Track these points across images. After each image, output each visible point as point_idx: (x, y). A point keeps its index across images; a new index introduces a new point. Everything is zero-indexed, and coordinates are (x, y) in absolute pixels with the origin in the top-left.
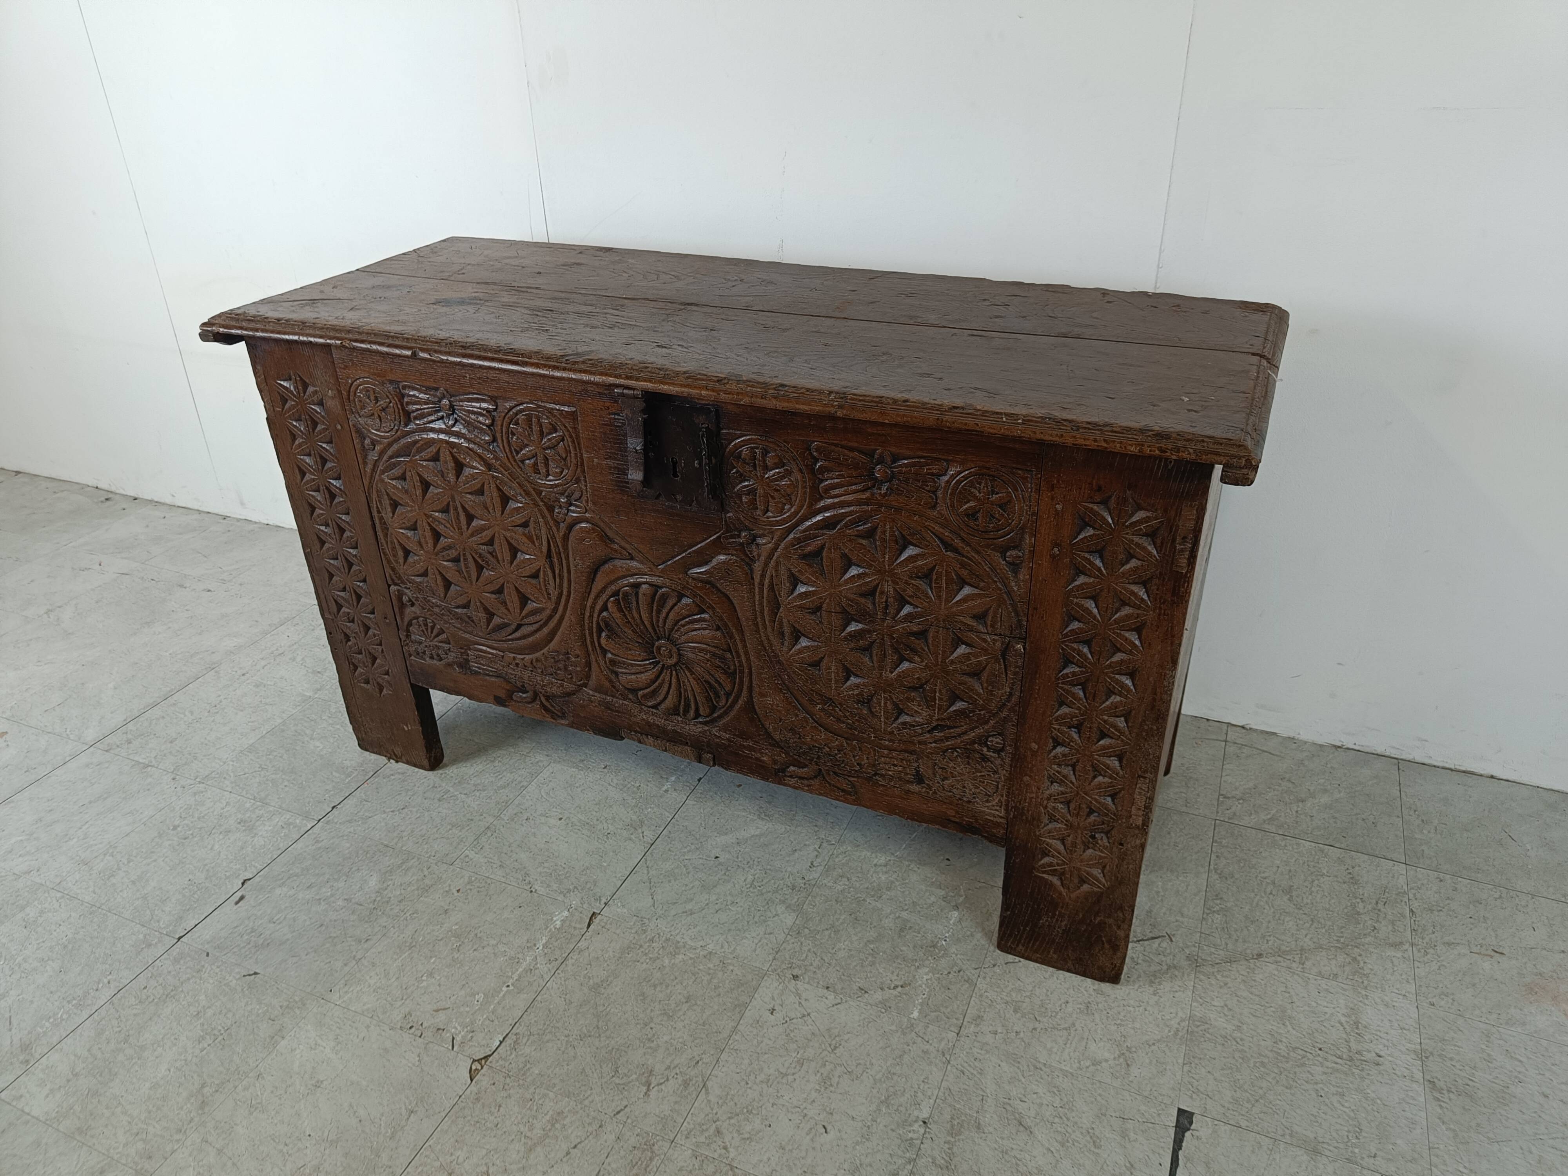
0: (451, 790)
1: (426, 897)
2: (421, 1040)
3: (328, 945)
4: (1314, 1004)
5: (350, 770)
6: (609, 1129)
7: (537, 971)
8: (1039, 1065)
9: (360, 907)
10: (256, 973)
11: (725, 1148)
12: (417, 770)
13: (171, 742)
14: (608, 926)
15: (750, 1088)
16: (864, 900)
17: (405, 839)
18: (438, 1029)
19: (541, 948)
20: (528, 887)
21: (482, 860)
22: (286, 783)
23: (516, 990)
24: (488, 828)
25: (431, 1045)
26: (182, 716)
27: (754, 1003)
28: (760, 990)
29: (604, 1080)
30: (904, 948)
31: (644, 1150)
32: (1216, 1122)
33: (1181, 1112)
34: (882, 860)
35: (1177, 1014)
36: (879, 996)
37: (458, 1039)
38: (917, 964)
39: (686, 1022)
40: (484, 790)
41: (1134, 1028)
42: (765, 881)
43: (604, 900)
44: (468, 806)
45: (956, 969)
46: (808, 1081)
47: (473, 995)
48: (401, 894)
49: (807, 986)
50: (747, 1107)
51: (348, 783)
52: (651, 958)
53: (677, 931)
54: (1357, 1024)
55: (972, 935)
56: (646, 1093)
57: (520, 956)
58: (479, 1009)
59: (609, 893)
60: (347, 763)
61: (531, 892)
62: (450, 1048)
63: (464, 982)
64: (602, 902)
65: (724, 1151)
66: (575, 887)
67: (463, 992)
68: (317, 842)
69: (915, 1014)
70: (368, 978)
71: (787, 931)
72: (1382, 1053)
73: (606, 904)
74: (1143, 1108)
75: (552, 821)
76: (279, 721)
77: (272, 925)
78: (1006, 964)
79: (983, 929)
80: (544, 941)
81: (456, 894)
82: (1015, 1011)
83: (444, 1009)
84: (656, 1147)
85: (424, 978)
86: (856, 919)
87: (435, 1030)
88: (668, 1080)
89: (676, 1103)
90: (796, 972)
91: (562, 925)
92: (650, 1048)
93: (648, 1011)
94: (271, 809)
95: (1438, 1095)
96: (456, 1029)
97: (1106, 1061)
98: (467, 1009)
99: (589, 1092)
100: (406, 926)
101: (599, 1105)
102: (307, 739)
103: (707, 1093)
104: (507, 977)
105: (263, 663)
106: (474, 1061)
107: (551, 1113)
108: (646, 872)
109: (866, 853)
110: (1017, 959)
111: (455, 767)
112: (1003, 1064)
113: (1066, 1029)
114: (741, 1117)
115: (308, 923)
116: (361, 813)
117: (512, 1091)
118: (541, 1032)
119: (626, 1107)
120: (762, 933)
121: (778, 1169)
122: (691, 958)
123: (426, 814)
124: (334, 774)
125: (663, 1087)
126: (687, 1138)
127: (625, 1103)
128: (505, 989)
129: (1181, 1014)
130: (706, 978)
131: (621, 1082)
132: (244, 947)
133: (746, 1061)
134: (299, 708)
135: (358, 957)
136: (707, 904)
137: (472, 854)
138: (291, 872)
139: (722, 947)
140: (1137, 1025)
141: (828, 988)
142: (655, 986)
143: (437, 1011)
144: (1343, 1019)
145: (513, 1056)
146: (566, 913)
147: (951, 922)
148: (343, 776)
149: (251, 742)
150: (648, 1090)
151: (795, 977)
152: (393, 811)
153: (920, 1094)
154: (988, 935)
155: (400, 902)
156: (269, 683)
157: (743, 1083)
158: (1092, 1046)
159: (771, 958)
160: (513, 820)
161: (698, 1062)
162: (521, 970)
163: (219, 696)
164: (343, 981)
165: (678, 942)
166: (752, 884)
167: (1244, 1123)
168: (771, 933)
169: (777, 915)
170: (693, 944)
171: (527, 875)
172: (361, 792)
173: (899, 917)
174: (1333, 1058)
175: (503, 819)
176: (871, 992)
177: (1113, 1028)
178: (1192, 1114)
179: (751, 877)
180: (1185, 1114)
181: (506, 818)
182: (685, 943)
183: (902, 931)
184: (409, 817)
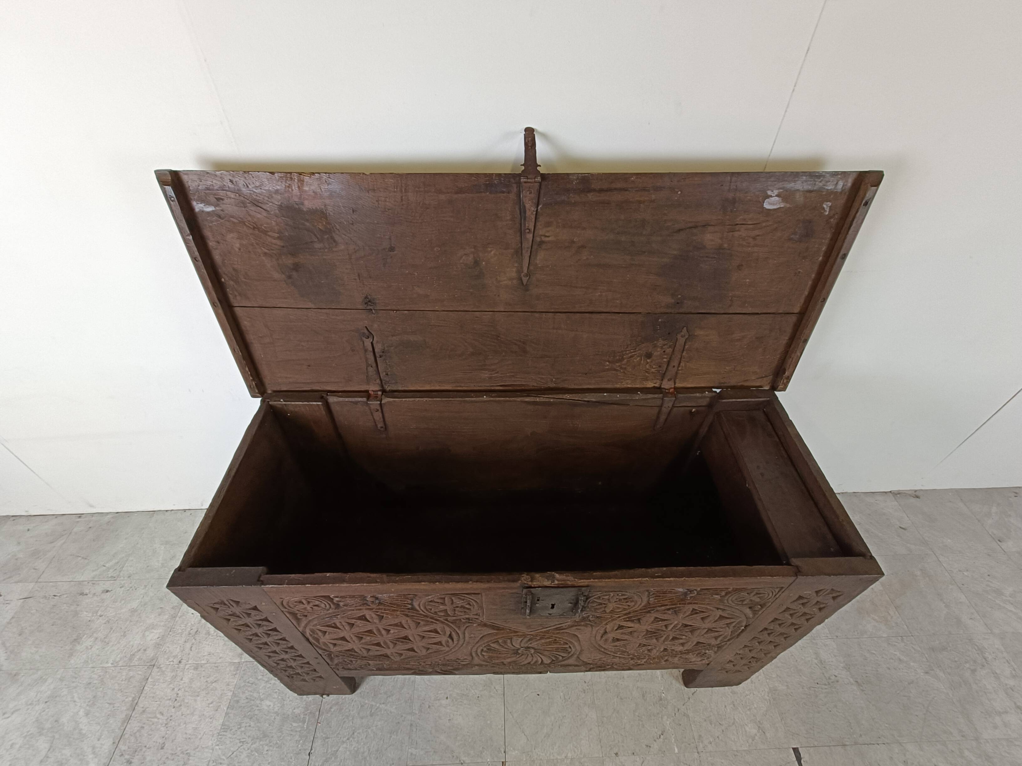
0: (373, 703)
4: (803, 658)
5: (302, 716)
8: (736, 753)
12: (344, 696)
13: (162, 748)
16: (618, 683)
17: (368, 758)
20: (458, 762)
22: (266, 748)
24: (411, 725)
26: (156, 720)
30: (650, 708)
32: (807, 748)
33: (794, 749)
35: (765, 690)
36: (655, 746)
38: (660, 716)
40: (393, 695)
41: (755, 708)
42: (570, 693)
43: (503, 751)
44: (391, 712)
45: (676, 710)
49: (624, 757)
51: (307, 728)
53: (549, 753)
54: (821, 661)
55: (672, 683)
59: (502, 743)
60: (297, 711)
61: (462, 764)
64: (503, 752)
66: (483, 748)
69: (676, 750)
71: (597, 724)
72: (836, 674)
73: (505, 752)
74: (782, 756)
75: (444, 702)
76: (230, 694)
78: (693, 694)
79: (673, 677)
82: (711, 724)
86: (621, 699)
90: (616, 750)
95: (861, 688)
97: (756, 735)
102: (258, 702)
105: (188, 645)
108: (511, 717)
111: (365, 683)
113: (733, 724)
116: (330, 751)
120: (587, 732)
123: (369, 731)
124: (294, 724)
129: (766, 690)
134: (237, 676)
136: (552, 725)
137: (413, 751)
140: (756, 706)
144: (816, 661)
147: (659, 679)
148: (300, 724)
149: (221, 721)
151: (616, 754)
152: (348, 739)
154: (676, 680)
156: (203, 662)
158: (747, 729)
159: (600, 747)
160: (422, 712)
163: (173, 689)
165: (553, 760)
166: (565, 699)
167: (816, 743)
168: (591, 730)
169: (587, 715)
170: (560, 758)
171: (453, 751)
172: (319, 732)
173: (638, 687)
174: (824, 686)
175: (416, 714)
176: (652, 746)
177: (748, 713)
178: (798, 748)
179: (562, 694)
180: (796, 750)
181: (417, 712)
182: (557, 759)
183: (643, 696)
184: (360, 738)
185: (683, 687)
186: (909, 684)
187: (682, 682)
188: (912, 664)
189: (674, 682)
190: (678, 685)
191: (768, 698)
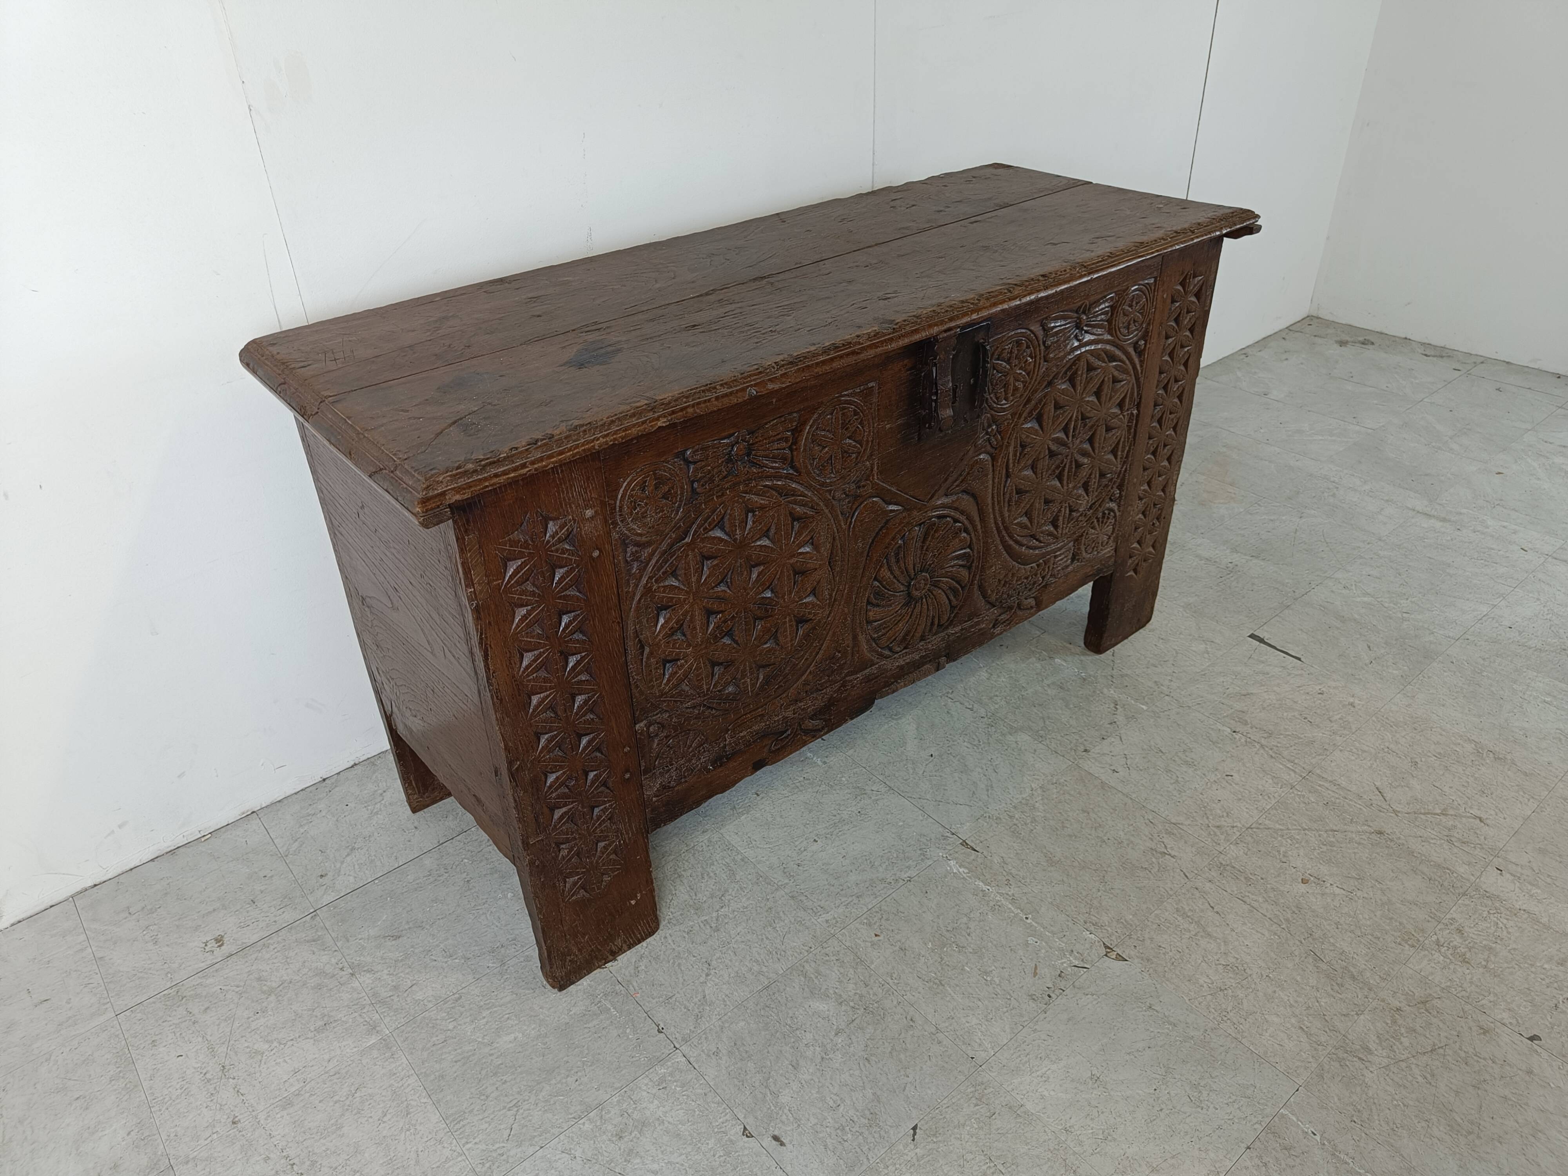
0: (704, 918)
1: (872, 963)
2: (1067, 992)
3: (902, 1056)
5: (594, 1008)
6: (1200, 885)
7: (1016, 895)
8: (1203, 673)
9: (857, 1021)
10: (915, 1128)
11: (1233, 827)
12: (644, 944)
14: (982, 839)
15: (1184, 801)
16: (1022, 696)
17: (765, 969)
18: (1059, 976)
19: (989, 888)
20: (901, 883)
21: (841, 910)
22: (571, 1080)
23: (1034, 914)
24: (792, 898)
25: (1077, 984)
27: (1104, 779)
28: (1091, 772)
29: (1152, 877)
30: (1081, 692)
31: (1225, 869)
32: (1261, 629)
33: (1250, 636)
34: (984, 675)
35: (1178, 611)
36: (1120, 718)
37: (1076, 963)
38: (1098, 692)
39: (1109, 818)
40: (726, 891)
41: (1185, 629)
42: (974, 737)
43: (947, 834)
44: (745, 907)
45: (1109, 677)
46: (1186, 772)
47: (1027, 944)
48: (856, 984)
49: (1097, 748)
50: (1201, 808)
51: (620, 1012)
52: (1032, 822)
53: (1008, 800)
54: (1207, 559)
55: (1081, 661)
56: (1172, 857)
57: (992, 904)
58: (1046, 943)
59: (941, 829)
61: (909, 881)
62: (1085, 970)
63: (1009, 949)
64: (950, 836)
65: (1235, 828)
66: (921, 849)
67: (1021, 952)
68: (716, 1053)
69: (1144, 707)
70: (967, 1025)
71: (1036, 742)
72: (1230, 561)
73: (953, 834)
74: (1244, 648)
75: (815, 847)
76: (412, 1080)
77: (841, 1108)
78: (1113, 656)
79: (1078, 654)
80: (981, 884)
81: (881, 938)
82: (1156, 667)
83: (1036, 968)
84: (1224, 863)
85: (989, 979)
86: (1040, 705)
87: (1059, 978)
88: (1163, 842)
89: (1186, 842)
90: (1081, 749)
91: (966, 868)
92: (1128, 845)
93: (1090, 837)
94: (615, 1099)
95: (1261, 558)
96: (1065, 962)
97: (1206, 648)
98: (1043, 951)
99: (1161, 889)
100: (907, 984)
101: (1175, 885)
102: (485, 1050)
103: (1182, 824)
104: (1014, 917)
105: (226, 1094)
106: (1106, 955)
107: (1175, 916)
108: (926, 801)
109: (972, 679)
110: (1111, 650)
112: (1197, 686)
113: (1177, 653)
114: (1208, 812)
115: (857, 1073)
116: (691, 1005)
117: (1147, 936)
118: (1089, 906)
119: (1182, 871)
120: (1033, 755)
121: (1256, 806)
122: (1042, 799)
123: (732, 945)
124: (591, 1024)
125: (1168, 846)
126: (1219, 844)
127: (1178, 870)
128: (1029, 921)
129: (1178, 609)
130: (1067, 796)
131: (1157, 868)
132: (865, 1139)
133: (1159, 797)
134: (398, 1055)
135: (933, 1030)
136: (985, 775)
137: (827, 917)
138: (757, 1084)
139: (1038, 779)
140: (1183, 627)
141: (1103, 738)
142: (1064, 827)
143: (1035, 974)
144: (1203, 562)
145: (1109, 929)
146: (952, 863)
147: (1065, 664)
148: (602, 1017)
149: (435, 1118)
150: (1170, 855)
151: (1086, 751)
152: (707, 975)
153: (1212, 727)
154: (1084, 654)
155: (867, 986)
156: (293, 1089)
157: (1178, 804)
158: (1194, 649)
159: (1061, 757)
160: (793, 876)
161: (1151, 822)
162: (1010, 906)
163: (267, 1158)
164: (963, 1047)
165: (1020, 802)
166: (975, 745)
167: (1264, 621)
168: (1035, 751)
169: (1016, 742)
170: (1027, 795)
171: (883, 880)
172: (649, 1002)
173: (1048, 685)
174: (1228, 576)
175: (787, 884)
176: (1116, 720)
177: (1182, 636)
178: (1252, 634)
179: (965, 744)
180: (1252, 636)
181: (787, 881)
182: (1023, 799)
183: (1061, 688)
184: (727, 961)
185: (1097, 657)
186: (1296, 533)
187: (1092, 653)
188: (1284, 518)
189: (1082, 658)
190: (1090, 658)
191: (1188, 615)
